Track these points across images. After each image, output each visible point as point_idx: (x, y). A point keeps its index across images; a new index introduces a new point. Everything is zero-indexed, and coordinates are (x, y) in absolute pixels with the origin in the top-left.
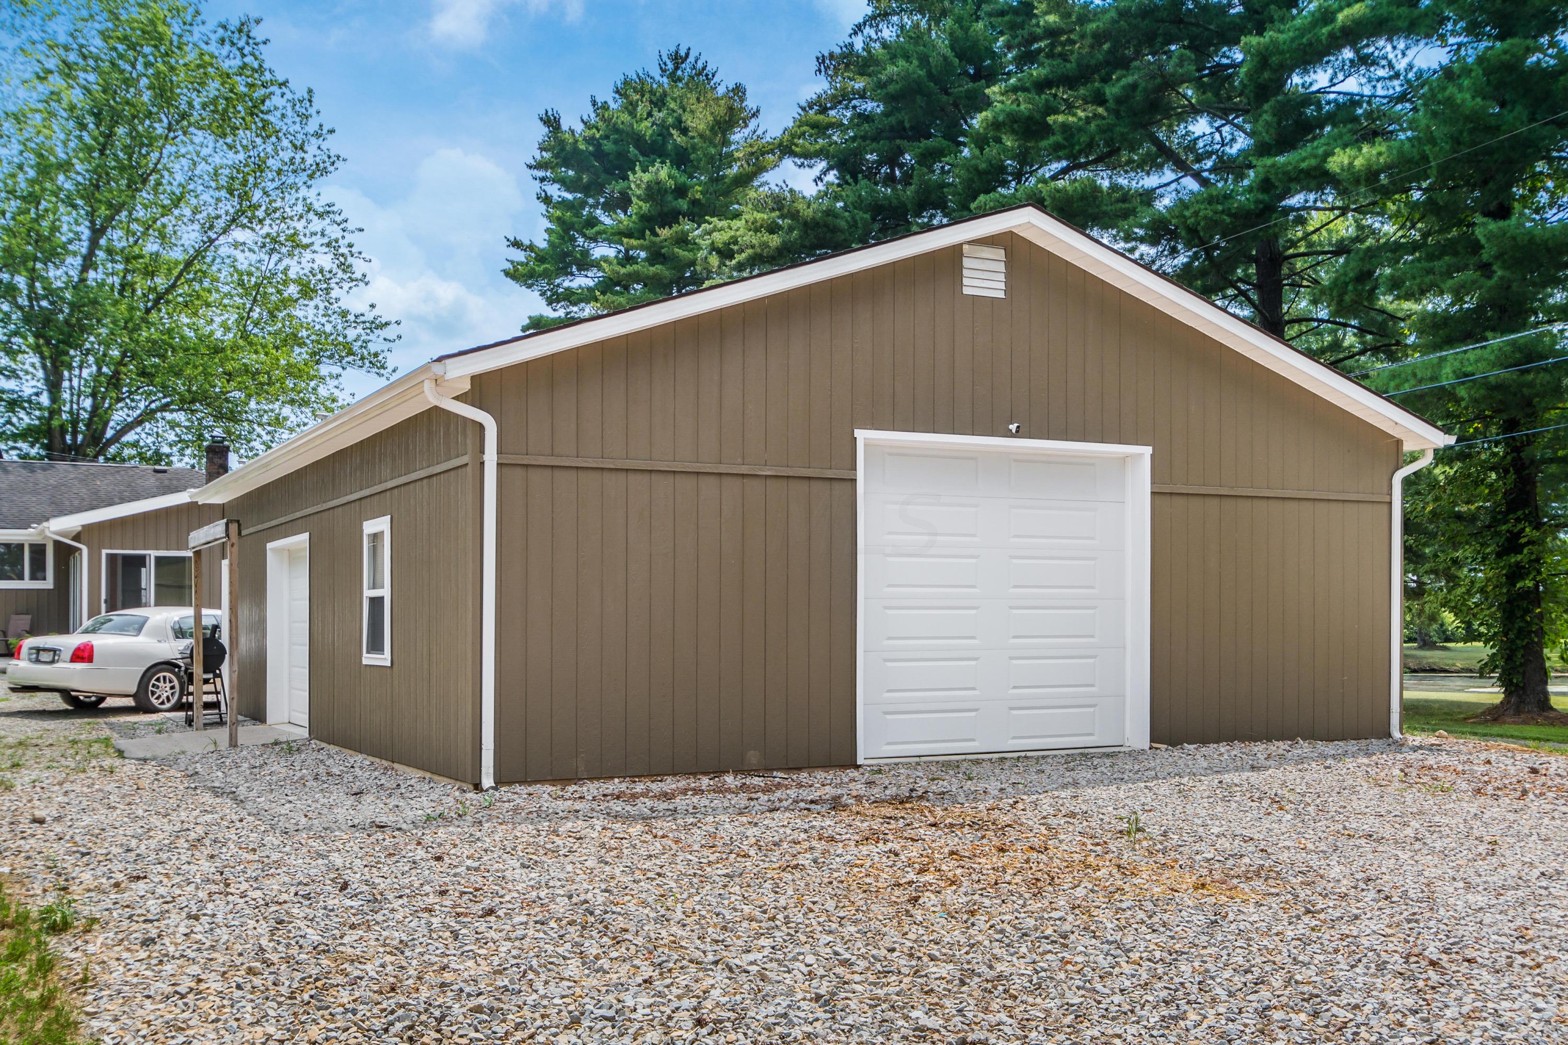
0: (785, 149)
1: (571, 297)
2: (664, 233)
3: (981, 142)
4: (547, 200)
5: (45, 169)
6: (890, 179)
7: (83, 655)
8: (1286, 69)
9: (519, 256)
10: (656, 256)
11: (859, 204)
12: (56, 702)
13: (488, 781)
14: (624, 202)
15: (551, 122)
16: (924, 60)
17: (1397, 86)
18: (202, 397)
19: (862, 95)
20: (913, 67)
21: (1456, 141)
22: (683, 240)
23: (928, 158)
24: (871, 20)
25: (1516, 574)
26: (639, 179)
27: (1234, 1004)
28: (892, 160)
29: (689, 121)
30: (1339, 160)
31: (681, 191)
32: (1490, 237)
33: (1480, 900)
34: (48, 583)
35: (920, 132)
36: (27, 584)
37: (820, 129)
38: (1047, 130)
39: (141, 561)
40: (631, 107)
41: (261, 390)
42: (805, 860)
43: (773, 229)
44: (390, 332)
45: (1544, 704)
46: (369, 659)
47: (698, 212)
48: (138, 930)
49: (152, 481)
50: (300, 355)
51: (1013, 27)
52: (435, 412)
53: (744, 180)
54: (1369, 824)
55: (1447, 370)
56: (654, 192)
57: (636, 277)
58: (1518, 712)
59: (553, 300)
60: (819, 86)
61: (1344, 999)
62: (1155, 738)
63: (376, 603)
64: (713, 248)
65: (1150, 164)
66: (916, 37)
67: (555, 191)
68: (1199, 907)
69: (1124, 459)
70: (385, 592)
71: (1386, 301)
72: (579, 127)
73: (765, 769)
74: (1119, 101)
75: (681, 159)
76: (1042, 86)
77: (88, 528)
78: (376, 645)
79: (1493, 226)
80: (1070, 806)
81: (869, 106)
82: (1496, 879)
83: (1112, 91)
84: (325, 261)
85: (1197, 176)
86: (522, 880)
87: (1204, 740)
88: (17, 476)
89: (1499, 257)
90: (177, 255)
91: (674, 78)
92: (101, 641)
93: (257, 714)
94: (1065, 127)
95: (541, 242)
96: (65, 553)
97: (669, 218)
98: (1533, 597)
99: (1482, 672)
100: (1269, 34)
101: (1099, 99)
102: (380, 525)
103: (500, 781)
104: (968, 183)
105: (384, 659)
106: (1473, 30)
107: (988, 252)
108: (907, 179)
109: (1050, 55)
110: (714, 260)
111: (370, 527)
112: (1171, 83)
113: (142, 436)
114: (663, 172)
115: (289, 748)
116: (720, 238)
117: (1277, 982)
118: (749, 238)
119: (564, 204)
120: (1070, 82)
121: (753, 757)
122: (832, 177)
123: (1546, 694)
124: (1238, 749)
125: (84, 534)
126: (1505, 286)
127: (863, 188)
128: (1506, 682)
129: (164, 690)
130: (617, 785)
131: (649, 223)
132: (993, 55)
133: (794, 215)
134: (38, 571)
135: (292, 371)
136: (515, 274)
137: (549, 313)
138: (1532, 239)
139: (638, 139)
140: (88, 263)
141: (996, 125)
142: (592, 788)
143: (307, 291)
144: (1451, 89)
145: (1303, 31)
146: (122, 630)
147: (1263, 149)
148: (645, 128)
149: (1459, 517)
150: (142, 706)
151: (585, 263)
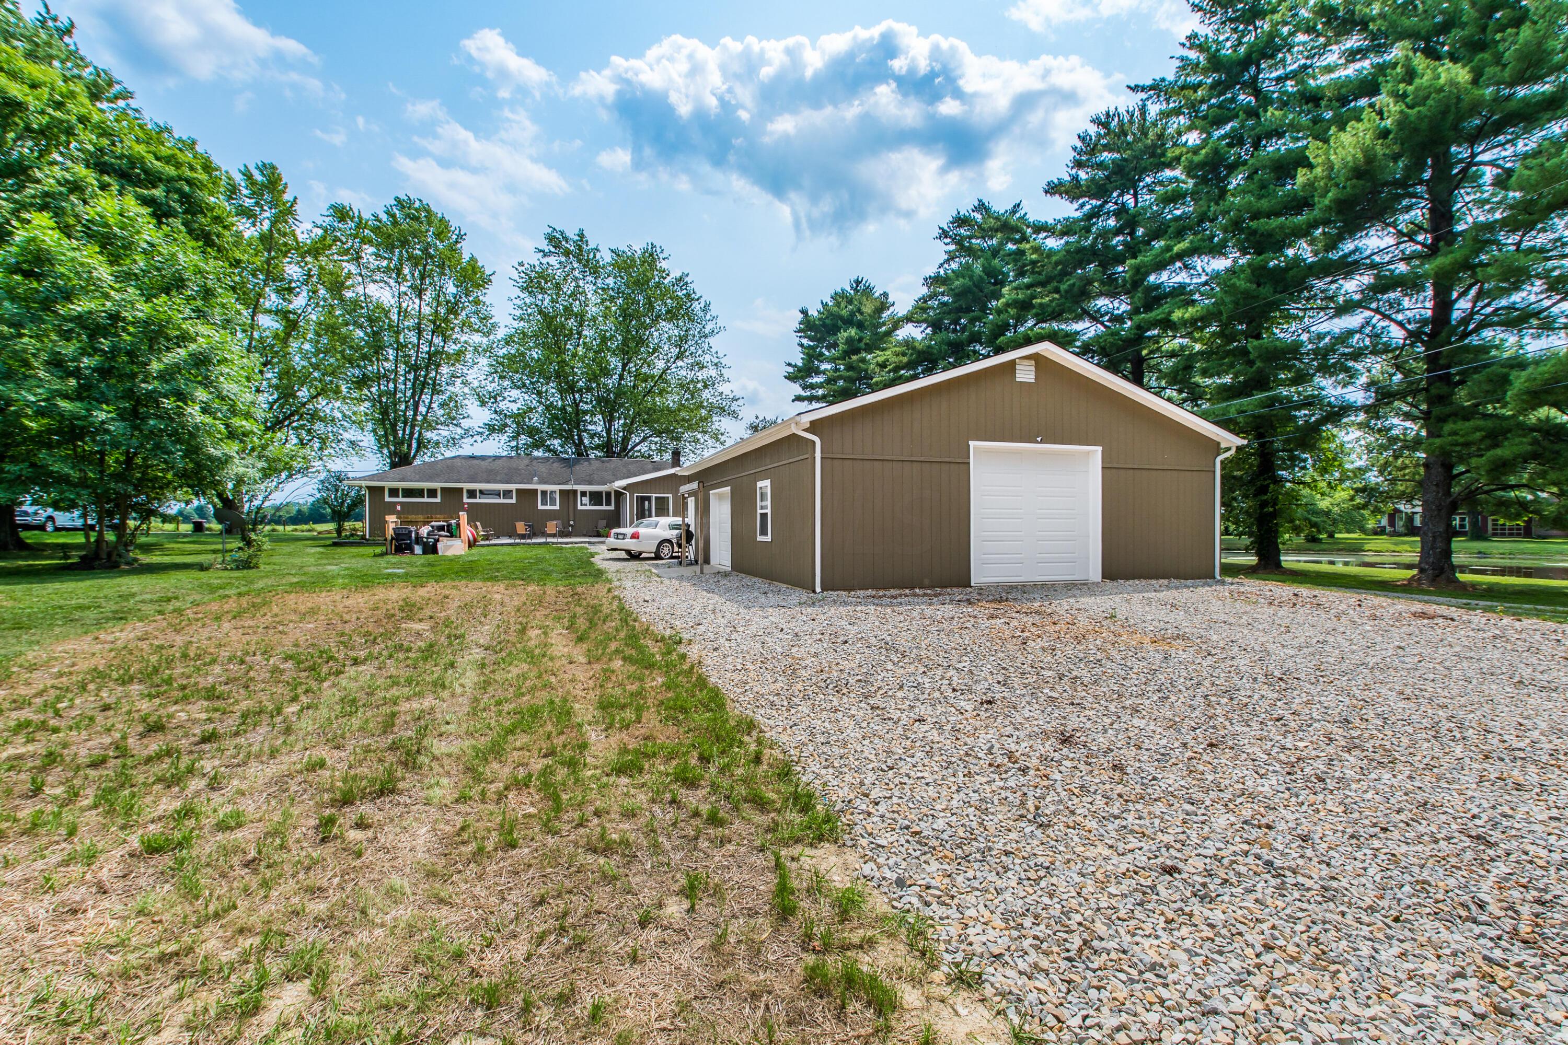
0: (908, 319)
1: (812, 387)
2: (854, 358)
3: (999, 312)
4: (802, 345)
5: (604, 340)
6: (955, 331)
7: (635, 536)
8: (1148, 274)
9: (791, 370)
10: (850, 368)
11: (942, 342)
12: (623, 555)
13: (818, 589)
14: (835, 345)
15: (804, 312)
16: (971, 277)
17: (1204, 278)
18: (667, 431)
19: (943, 294)
20: (967, 281)
21: (1236, 303)
22: (863, 360)
23: (972, 321)
24: (947, 261)
25: (1264, 504)
26: (843, 335)
27: (1191, 693)
28: (956, 322)
29: (864, 309)
30: (1177, 315)
31: (860, 340)
32: (1254, 348)
33: (1292, 652)
34: (612, 508)
35: (968, 310)
36: (604, 508)
37: (924, 310)
38: (1032, 306)
39: (649, 499)
40: (838, 304)
41: (690, 428)
42: (968, 625)
43: (904, 354)
44: (740, 402)
45: (1278, 564)
46: (760, 538)
47: (869, 349)
48: (710, 646)
49: (650, 466)
50: (703, 412)
51: (1015, 261)
52: (794, 436)
53: (889, 333)
54: (1223, 617)
55: (1233, 410)
56: (849, 340)
57: (840, 377)
58: (1265, 568)
59: (804, 388)
60: (924, 291)
61: (1243, 693)
62: (1104, 576)
63: (764, 516)
64: (878, 364)
65: (1078, 318)
66: (968, 267)
67: (805, 342)
68: (1157, 651)
69: (1088, 453)
70: (769, 511)
71: (1198, 379)
72: (816, 314)
73: (932, 587)
74: (1067, 292)
75: (860, 326)
76: (1028, 287)
77: (629, 485)
78: (764, 532)
79: (1256, 343)
80: (1077, 606)
81: (946, 299)
82: (1296, 643)
83: (1064, 287)
84: (713, 372)
85: (1102, 324)
86: (853, 630)
87: (1127, 578)
88: (597, 464)
89: (1260, 356)
90: (656, 372)
91: (856, 291)
92: (642, 530)
93: (707, 561)
94: (1041, 305)
95: (800, 364)
96: (618, 495)
97: (857, 351)
98: (1274, 515)
99: (1247, 550)
100: (1140, 258)
101: (1057, 290)
102: (765, 484)
103: (823, 590)
104: (992, 331)
105: (768, 538)
106: (1244, 252)
107: (1026, 362)
108: (963, 329)
109: (1033, 273)
110: (877, 370)
111: (760, 484)
112: (1090, 282)
113: (643, 448)
114: (853, 332)
115: (725, 575)
116: (880, 359)
117: (1207, 683)
118: (895, 359)
119: (809, 347)
120: (1043, 284)
121: (927, 582)
122: (929, 331)
123: (1279, 562)
124: (1144, 582)
125: (627, 488)
126: (1260, 371)
127: (943, 335)
128: (1258, 554)
129: (666, 550)
130: (869, 592)
131: (847, 354)
132: (1003, 273)
133: (914, 348)
134: (608, 504)
135: (702, 419)
136: (790, 378)
137: (803, 394)
138: (1276, 348)
139: (841, 318)
140: (621, 377)
141: (1007, 305)
142: (861, 593)
143: (706, 386)
144: (1235, 280)
145: (1157, 256)
146: (648, 526)
147: (1136, 311)
148: (844, 313)
149: (1234, 477)
150: (658, 557)
151: (818, 372)
